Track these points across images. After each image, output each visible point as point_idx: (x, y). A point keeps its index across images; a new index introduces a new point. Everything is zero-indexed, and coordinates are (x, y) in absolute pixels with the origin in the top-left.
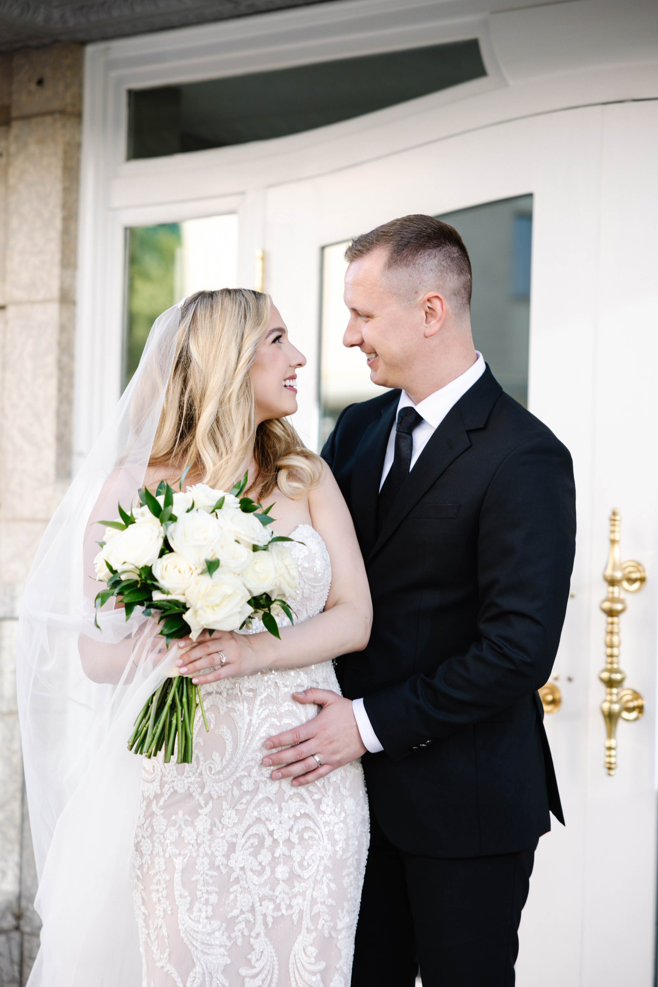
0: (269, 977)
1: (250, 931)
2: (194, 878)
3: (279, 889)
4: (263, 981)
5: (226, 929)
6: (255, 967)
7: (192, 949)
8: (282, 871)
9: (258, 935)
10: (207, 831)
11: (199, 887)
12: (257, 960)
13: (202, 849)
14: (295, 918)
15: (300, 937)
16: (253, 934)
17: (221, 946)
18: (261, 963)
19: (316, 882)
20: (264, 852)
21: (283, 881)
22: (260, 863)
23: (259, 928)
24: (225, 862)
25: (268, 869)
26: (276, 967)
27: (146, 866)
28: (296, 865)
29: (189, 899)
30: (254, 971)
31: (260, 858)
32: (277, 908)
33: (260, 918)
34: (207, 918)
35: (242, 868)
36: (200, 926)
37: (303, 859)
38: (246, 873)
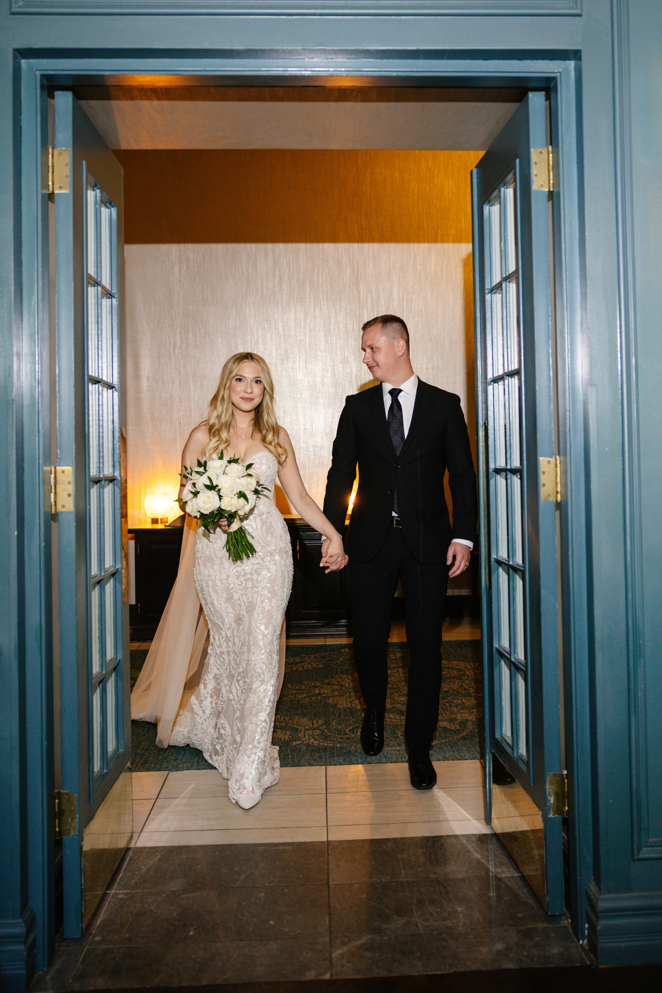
1: (240, 607)
2: (216, 588)
3: (248, 591)
4: (244, 627)
9: (243, 609)
10: (218, 570)
11: (219, 591)
13: (217, 577)
21: (250, 588)
23: (243, 606)
24: (226, 582)
25: (244, 583)
31: (240, 579)
32: (248, 599)
33: (242, 602)
37: (257, 579)
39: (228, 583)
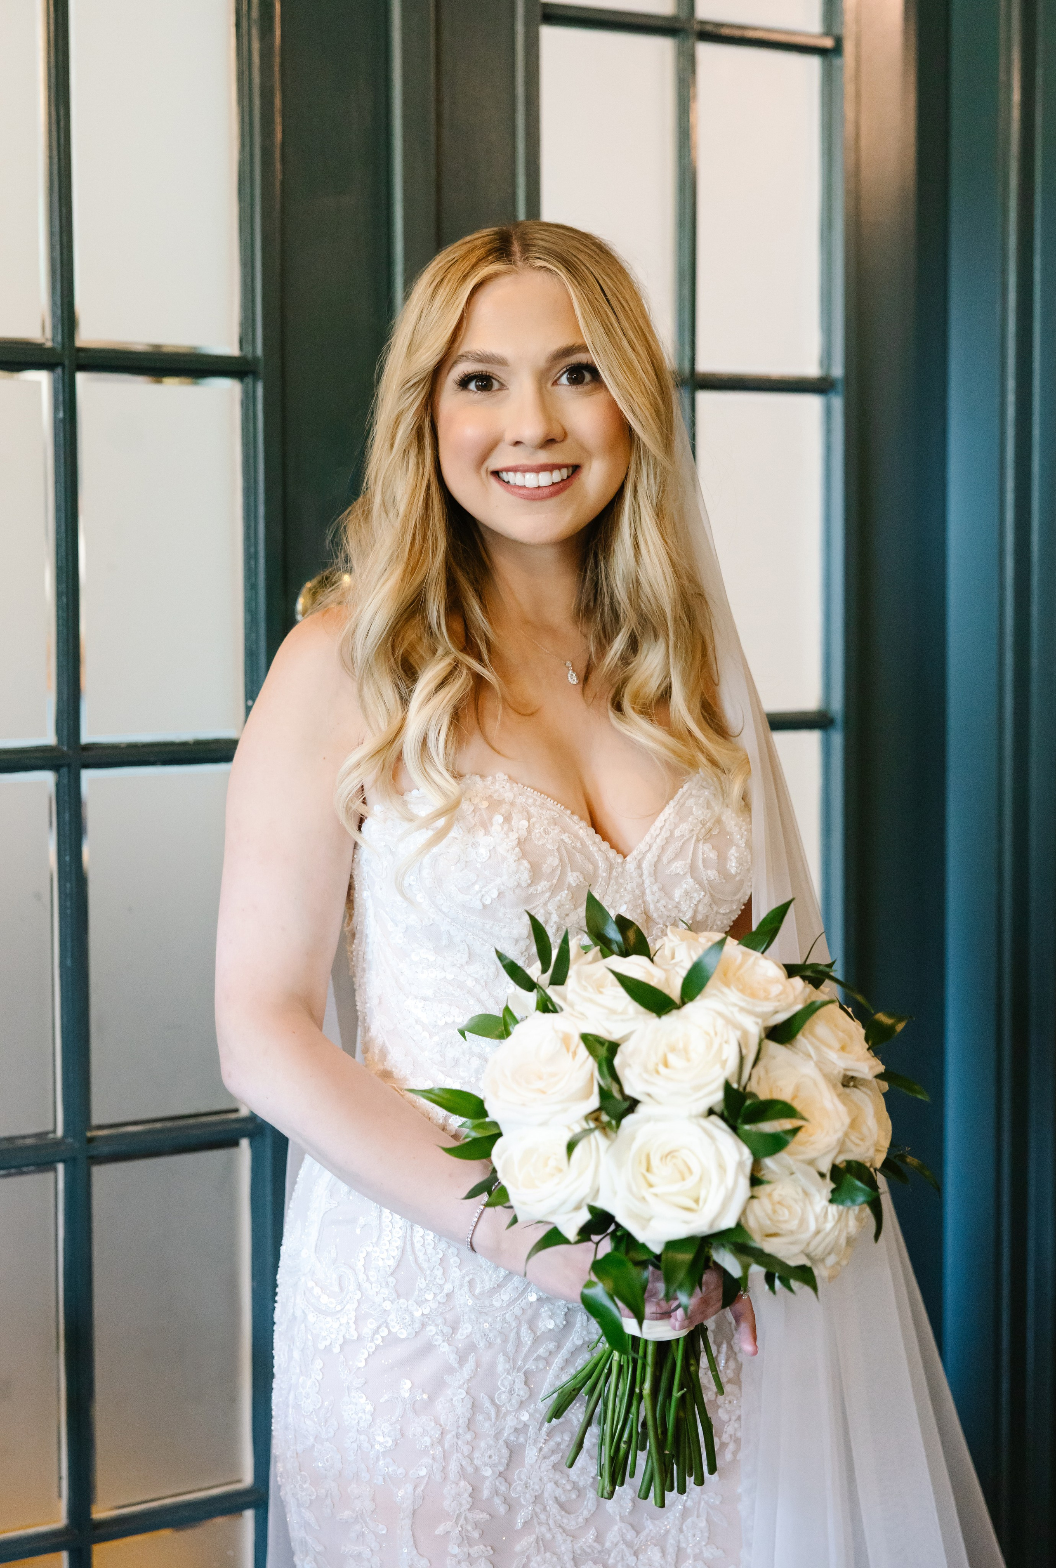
10: (462, 1422)
27: (328, 1501)
38: (548, 1508)
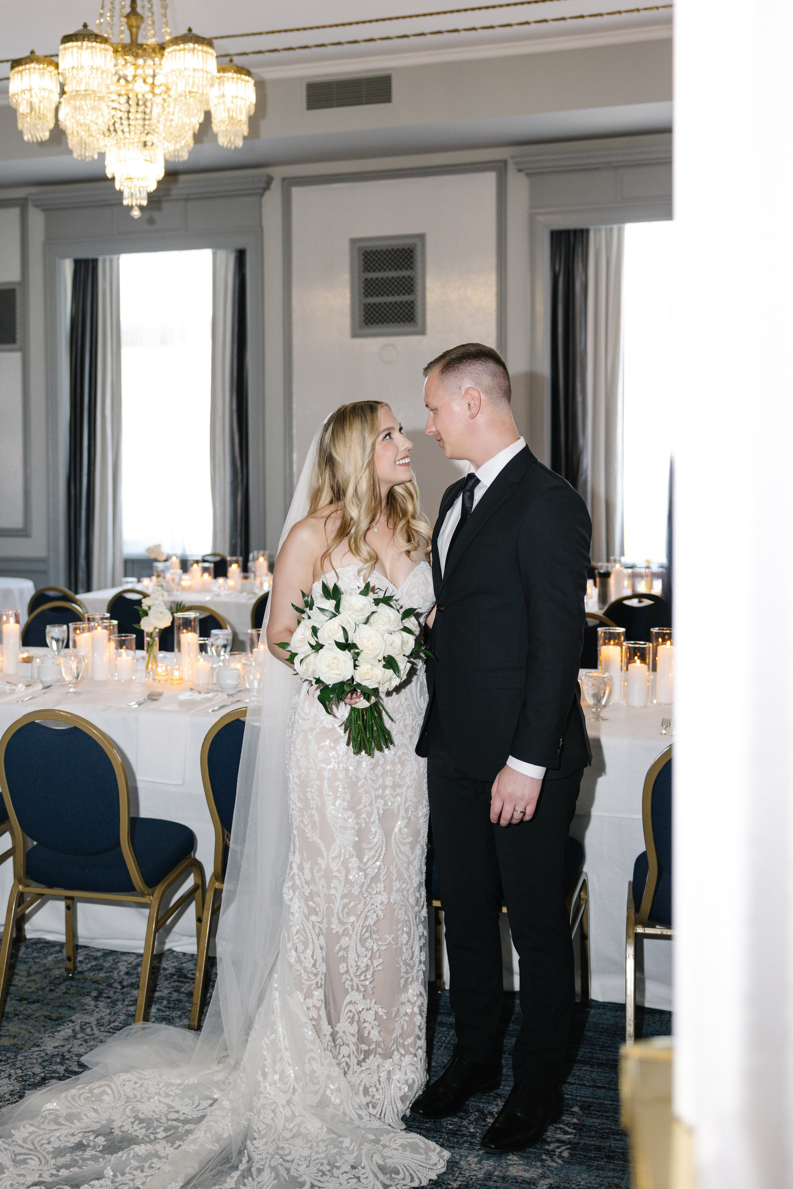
0: (380, 849)
1: (370, 819)
2: (337, 784)
3: (387, 792)
4: (376, 851)
5: (355, 818)
6: (371, 843)
7: (334, 829)
8: (389, 781)
9: (374, 821)
11: (340, 790)
12: (374, 838)
13: (341, 766)
14: (396, 810)
15: (399, 823)
16: (372, 820)
17: (352, 828)
18: (376, 840)
19: (409, 787)
20: (379, 768)
21: (390, 786)
22: (376, 775)
23: (375, 817)
24: (355, 773)
25: (381, 778)
26: (384, 843)
27: (303, 775)
28: (397, 777)
29: (333, 797)
30: (372, 845)
31: (376, 771)
32: (386, 804)
33: (375, 811)
34: (344, 809)
35: (365, 778)
36: (340, 815)
37: (401, 773)
38: (368, 781)
39: (356, 777)
